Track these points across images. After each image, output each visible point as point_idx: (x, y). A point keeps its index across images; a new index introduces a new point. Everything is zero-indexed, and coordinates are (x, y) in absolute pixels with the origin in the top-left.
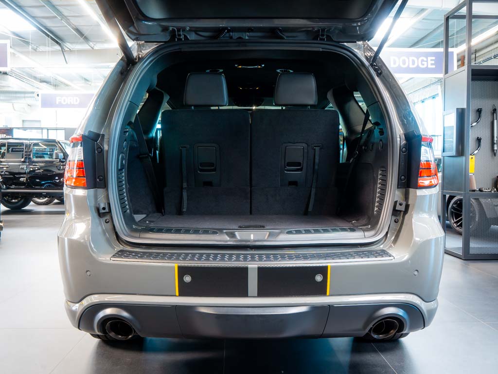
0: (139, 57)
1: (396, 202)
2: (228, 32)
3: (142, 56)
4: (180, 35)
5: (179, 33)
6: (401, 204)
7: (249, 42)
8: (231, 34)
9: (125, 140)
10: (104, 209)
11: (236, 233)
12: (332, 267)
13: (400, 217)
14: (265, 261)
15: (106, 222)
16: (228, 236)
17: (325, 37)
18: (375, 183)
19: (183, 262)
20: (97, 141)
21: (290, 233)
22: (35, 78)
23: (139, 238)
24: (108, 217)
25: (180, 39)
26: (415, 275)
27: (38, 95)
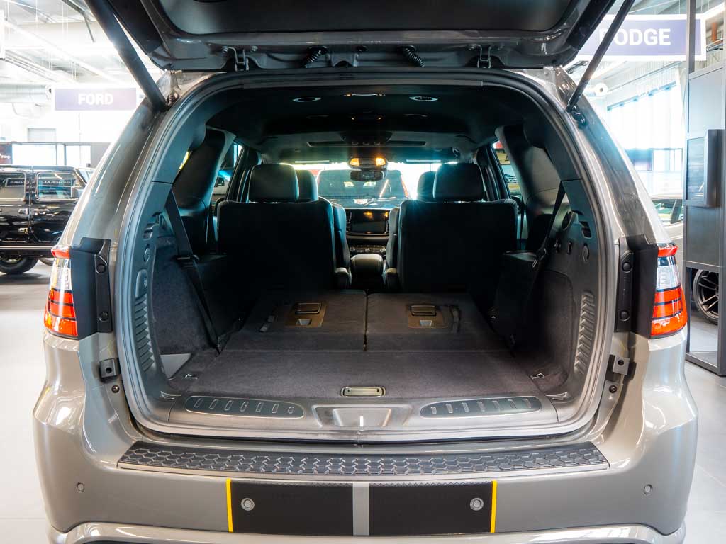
0: (173, 97)
1: (612, 358)
2: (322, 53)
3: (178, 96)
4: (241, 59)
5: (240, 56)
6: (621, 363)
7: (359, 71)
8: (329, 55)
9: (148, 246)
10: (109, 370)
11: (335, 411)
12: (500, 486)
13: (619, 382)
14: (383, 474)
15: (115, 392)
16: (321, 420)
17: (489, 59)
18: (576, 315)
19: (241, 474)
20: (97, 253)
21: (426, 412)
22: (46, 64)
23: (169, 421)
24: (117, 383)
25: (242, 67)
26: (645, 493)
27: (50, 91)
